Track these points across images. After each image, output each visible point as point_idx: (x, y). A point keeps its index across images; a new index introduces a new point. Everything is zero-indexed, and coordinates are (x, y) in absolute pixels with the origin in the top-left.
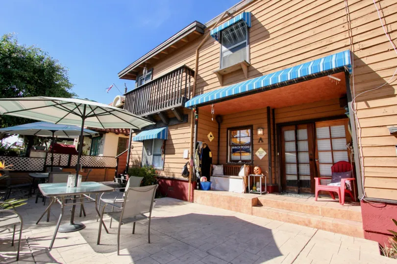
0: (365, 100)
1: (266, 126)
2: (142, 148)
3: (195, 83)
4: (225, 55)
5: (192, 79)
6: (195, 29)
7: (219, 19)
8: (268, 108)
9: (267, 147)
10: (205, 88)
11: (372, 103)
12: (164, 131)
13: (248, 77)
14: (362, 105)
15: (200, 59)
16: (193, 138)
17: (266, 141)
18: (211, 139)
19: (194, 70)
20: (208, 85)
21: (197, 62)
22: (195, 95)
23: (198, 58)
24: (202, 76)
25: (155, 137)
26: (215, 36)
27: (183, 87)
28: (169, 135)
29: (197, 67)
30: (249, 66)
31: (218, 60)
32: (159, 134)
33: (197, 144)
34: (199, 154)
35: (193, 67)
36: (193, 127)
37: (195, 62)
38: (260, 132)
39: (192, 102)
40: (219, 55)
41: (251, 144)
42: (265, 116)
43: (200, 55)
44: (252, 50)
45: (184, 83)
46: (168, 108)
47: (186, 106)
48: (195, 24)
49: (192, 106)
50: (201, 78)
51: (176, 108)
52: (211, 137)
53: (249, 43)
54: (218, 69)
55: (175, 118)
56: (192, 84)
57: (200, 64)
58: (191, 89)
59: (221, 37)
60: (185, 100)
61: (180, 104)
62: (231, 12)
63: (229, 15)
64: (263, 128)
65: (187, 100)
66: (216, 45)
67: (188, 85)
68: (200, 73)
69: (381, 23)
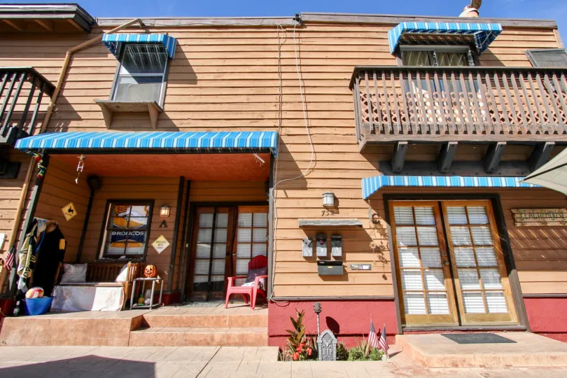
0: (284, 189)
1: (175, 203)
3: (53, 109)
4: (123, 81)
5: (47, 100)
6: (72, 16)
7: (124, 23)
8: (182, 178)
9: (171, 234)
10: (73, 124)
11: (291, 193)
13: (157, 128)
14: (280, 193)
15: (72, 71)
16: (23, 211)
17: (171, 226)
18: (68, 217)
19: (56, 85)
20: (80, 119)
21: (66, 74)
22: (47, 130)
23: (68, 68)
24: (71, 100)
26: (111, 46)
27: (20, 108)
29: (63, 81)
30: (160, 112)
31: (110, 85)
33: (32, 223)
34: (32, 242)
35: (55, 79)
36: (29, 190)
37: (61, 71)
38: (164, 212)
39: (37, 141)
40: (113, 78)
41: (147, 228)
43: (74, 64)
44: (169, 91)
45: (25, 100)
47: (19, 144)
48: (74, 8)
49: (35, 150)
50: (68, 104)
52: (69, 212)
53: (166, 80)
54: (107, 99)
56: (44, 108)
57: (70, 78)
58: (40, 117)
59: (122, 52)
60: (19, 133)
61: (2, 140)
62: (147, 23)
63: (143, 27)
64: (170, 207)
65: (25, 135)
66: (111, 60)
67: (33, 108)
68: (65, 93)
69: (304, 115)
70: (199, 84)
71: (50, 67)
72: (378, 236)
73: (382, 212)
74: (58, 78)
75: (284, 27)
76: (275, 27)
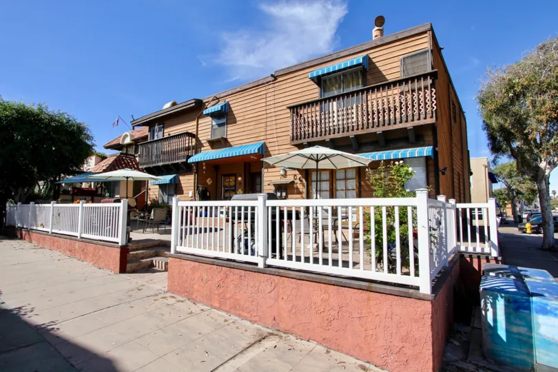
0: (267, 168)
1: (243, 175)
2: (158, 190)
3: (196, 144)
4: (214, 127)
5: (194, 140)
6: (194, 104)
7: (211, 99)
8: (245, 163)
9: (243, 188)
10: (202, 149)
11: (269, 170)
12: (175, 177)
13: (226, 147)
14: (266, 170)
15: (199, 126)
16: (195, 183)
17: (243, 185)
18: (209, 183)
19: (195, 133)
20: (204, 147)
22: (196, 153)
23: (198, 125)
24: (200, 139)
25: (168, 182)
26: (208, 115)
27: (187, 145)
28: (179, 180)
29: (197, 131)
30: (226, 140)
31: (210, 130)
32: (171, 180)
33: (198, 187)
34: (199, 193)
35: (193, 131)
36: (195, 176)
37: (196, 127)
38: (240, 179)
39: (195, 158)
40: (210, 126)
41: (235, 186)
42: (243, 168)
43: (199, 123)
44: (228, 129)
45: (187, 142)
46: (177, 162)
47: (189, 161)
48: (194, 101)
49: (193, 163)
50: (200, 141)
51: (182, 163)
52: (209, 181)
53: (227, 124)
54: (209, 137)
55: (182, 169)
56: (194, 144)
57: (199, 129)
58: (193, 148)
59: (214, 115)
60: (189, 157)
61: (184, 160)
62: (218, 97)
63: (217, 99)
64: (241, 176)
65: (190, 157)
66: (209, 119)
67: (190, 144)
68: (199, 136)
69: (275, 131)
70: (238, 123)
71: (189, 127)
72: (302, 187)
73: (304, 175)
74: (195, 130)
75: (267, 83)
76: (264, 84)
